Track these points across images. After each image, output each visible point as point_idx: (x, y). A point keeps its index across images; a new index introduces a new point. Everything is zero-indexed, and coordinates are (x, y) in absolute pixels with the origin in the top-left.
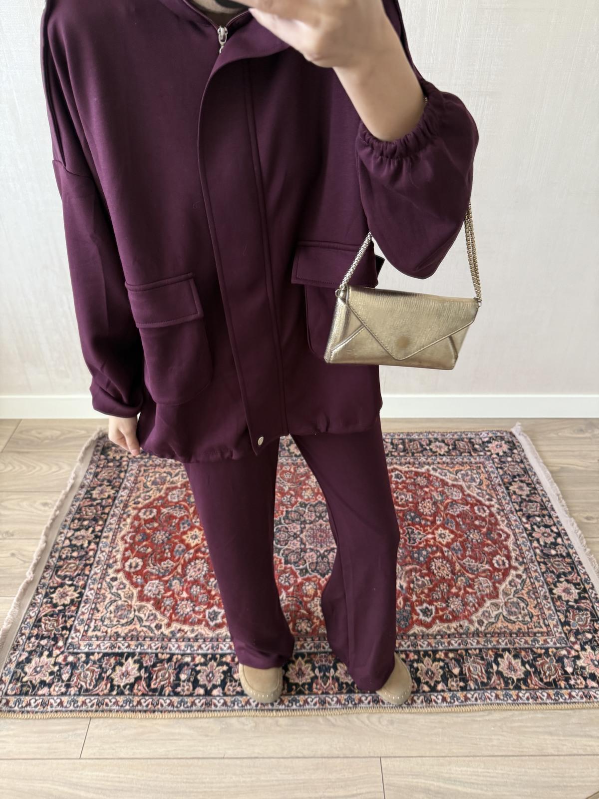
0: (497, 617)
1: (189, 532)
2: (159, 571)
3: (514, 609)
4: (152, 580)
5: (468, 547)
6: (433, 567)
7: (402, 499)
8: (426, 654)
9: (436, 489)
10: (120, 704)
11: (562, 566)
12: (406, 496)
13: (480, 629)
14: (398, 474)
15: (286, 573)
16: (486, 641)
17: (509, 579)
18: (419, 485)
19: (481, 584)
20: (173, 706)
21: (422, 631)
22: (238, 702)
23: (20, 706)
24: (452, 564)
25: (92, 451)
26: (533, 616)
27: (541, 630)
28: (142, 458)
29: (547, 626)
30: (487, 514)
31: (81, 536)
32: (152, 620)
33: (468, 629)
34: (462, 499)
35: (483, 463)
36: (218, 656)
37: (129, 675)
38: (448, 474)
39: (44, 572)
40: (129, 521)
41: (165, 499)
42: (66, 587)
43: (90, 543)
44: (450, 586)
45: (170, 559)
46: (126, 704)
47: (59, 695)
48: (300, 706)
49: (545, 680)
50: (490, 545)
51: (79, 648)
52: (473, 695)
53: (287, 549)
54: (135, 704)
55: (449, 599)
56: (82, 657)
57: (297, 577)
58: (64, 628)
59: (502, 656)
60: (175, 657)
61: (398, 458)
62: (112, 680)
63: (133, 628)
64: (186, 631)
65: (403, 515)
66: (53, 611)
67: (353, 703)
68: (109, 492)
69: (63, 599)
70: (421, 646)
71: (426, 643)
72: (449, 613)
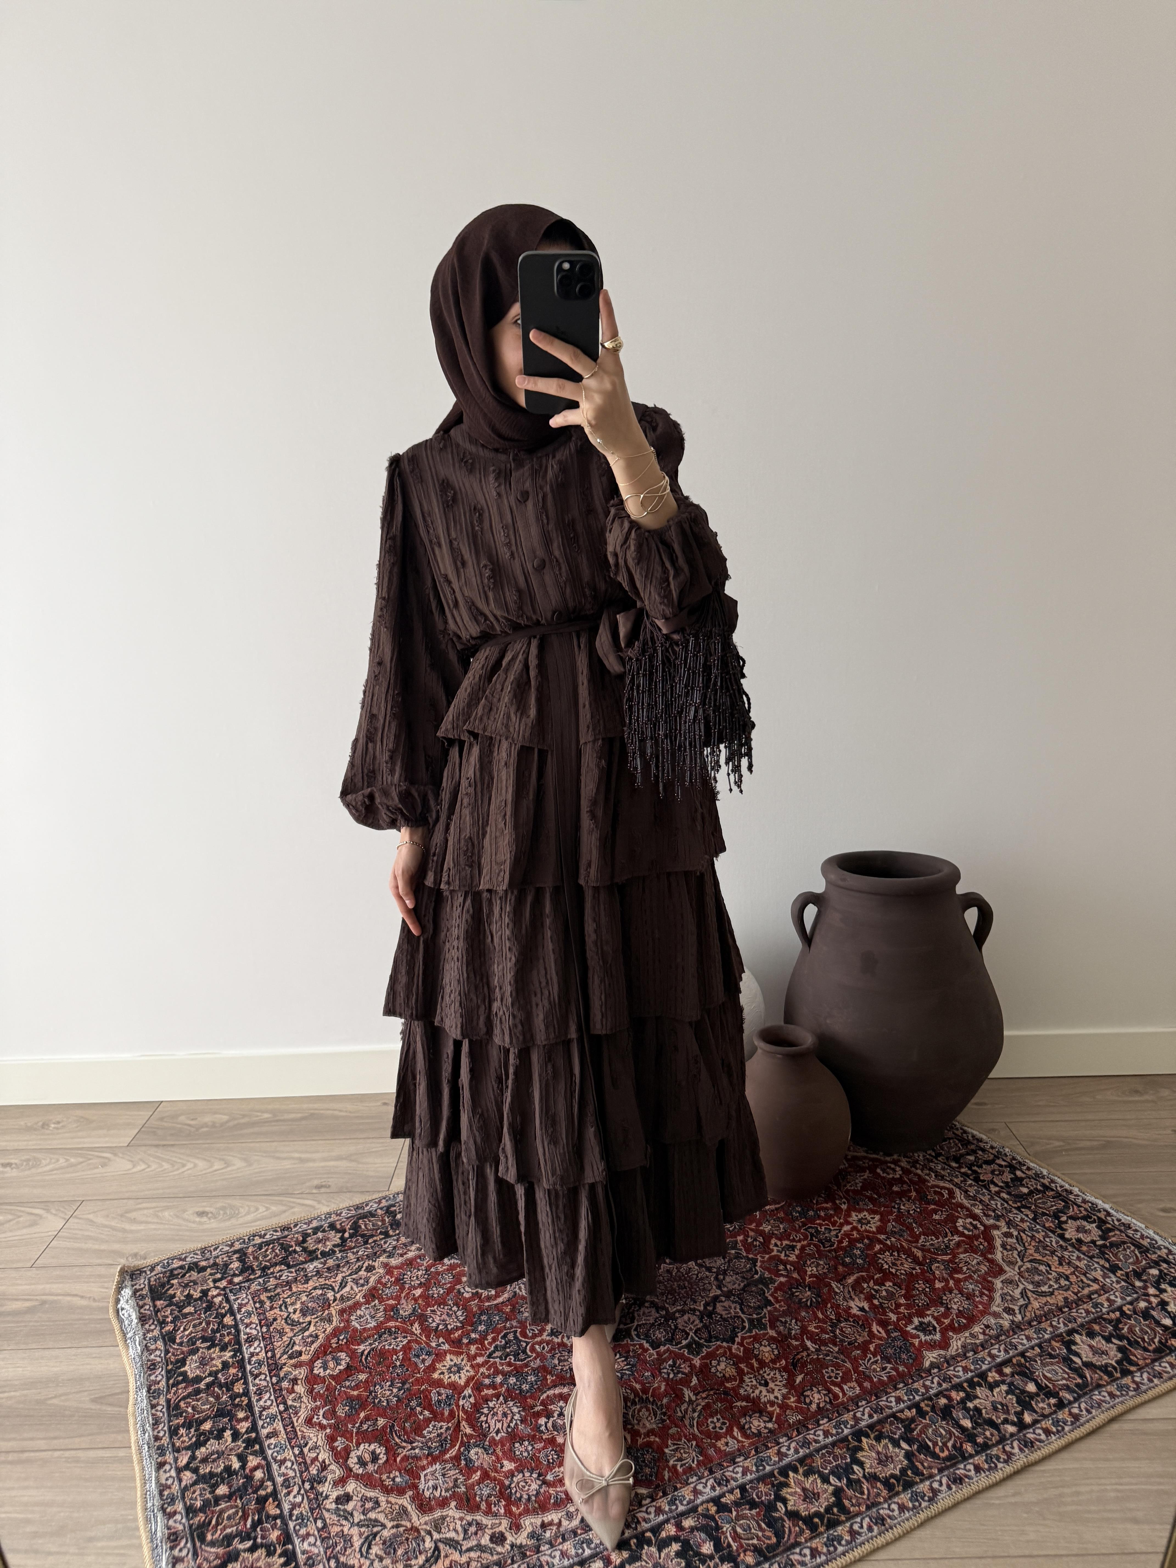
0: (1024, 1294)
1: (439, 1366)
2: (430, 1448)
3: (1037, 1278)
4: (423, 1468)
5: (910, 1224)
6: (886, 1266)
8: (971, 1383)
13: (1016, 1319)
15: (666, 1360)
16: (1038, 1331)
17: (998, 1243)
19: (967, 1262)
21: (940, 1356)
24: (909, 1254)
26: (1067, 1276)
27: (1091, 1289)
28: (249, 1281)
29: (1095, 1280)
31: (212, 1453)
32: (476, 1534)
33: (1001, 1326)
36: (648, 1534)
39: (171, 1549)
40: (300, 1389)
41: (350, 1329)
42: (244, 1555)
43: (242, 1458)
44: (930, 1282)
45: (435, 1419)
48: (848, 1543)
49: (1150, 1349)
50: (939, 1210)
52: (1080, 1407)
55: (941, 1298)
57: (690, 1360)
59: (1073, 1342)
64: (556, 1521)
67: (926, 1498)
68: (220, 1357)
70: (955, 1376)
71: (960, 1369)
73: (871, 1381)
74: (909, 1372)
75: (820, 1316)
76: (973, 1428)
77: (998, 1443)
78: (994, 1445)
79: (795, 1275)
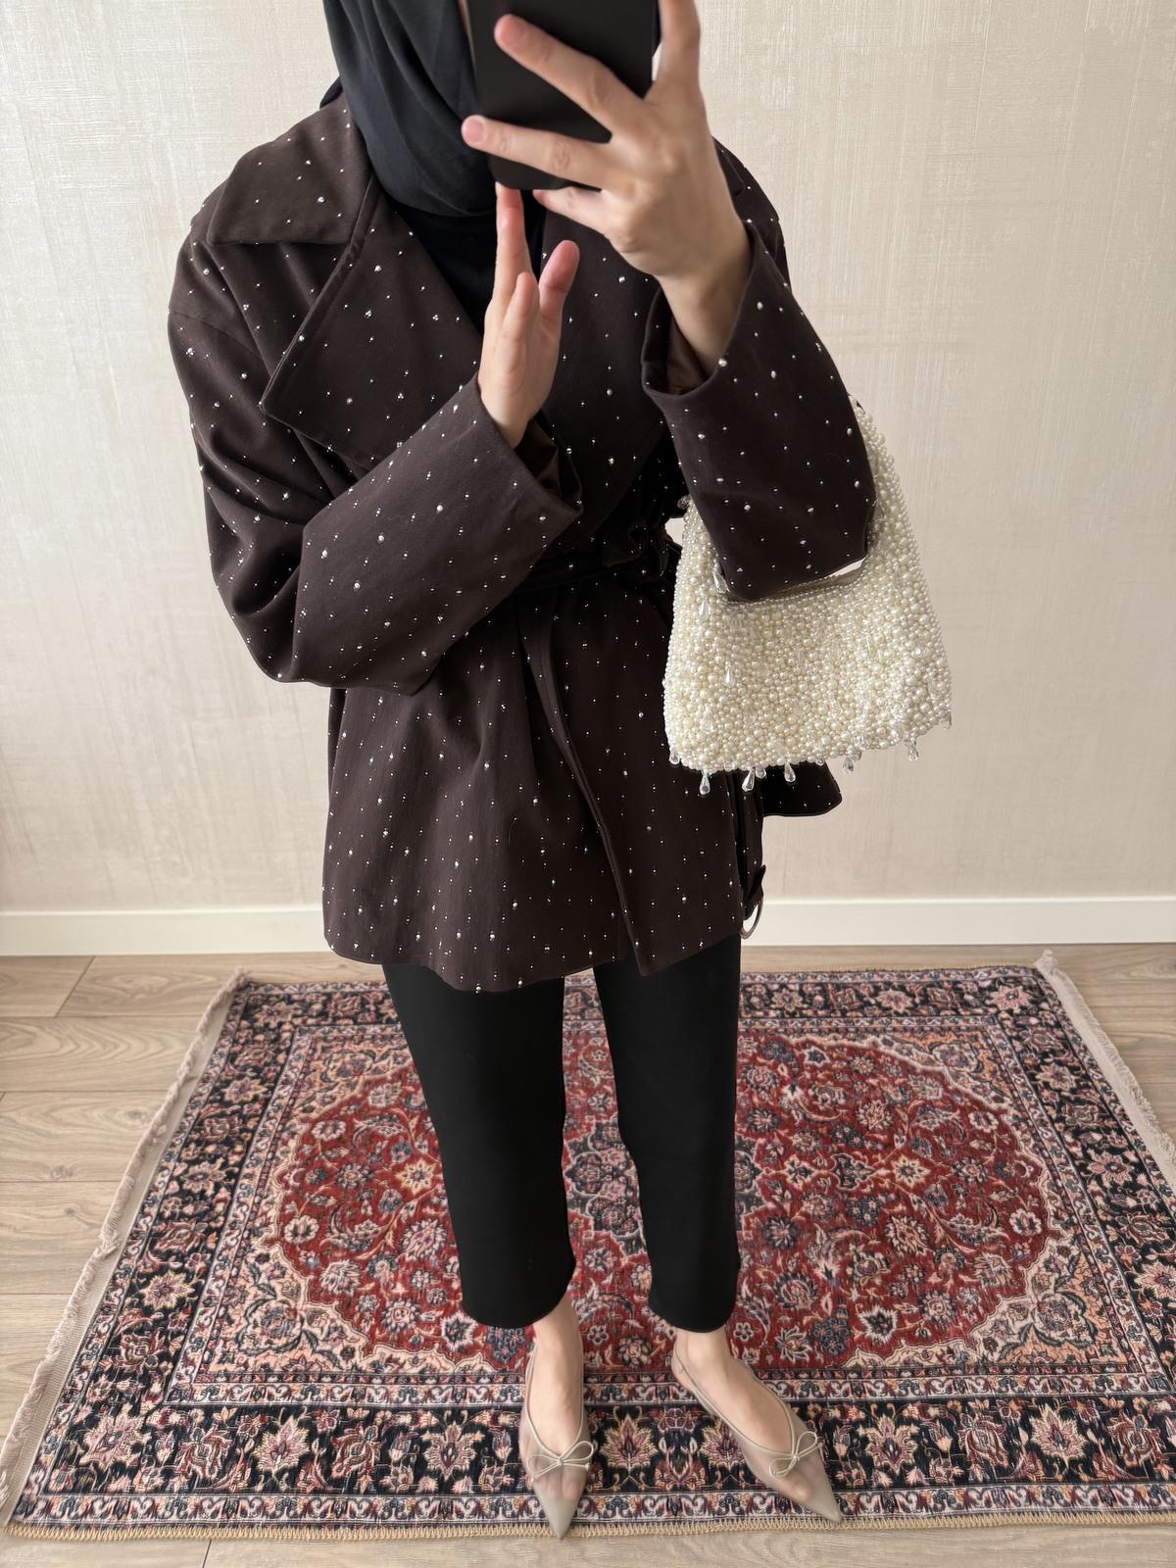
0: (1024, 1332)
1: (407, 1167)
2: (351, 1243)
3: (1057, 1317)
4: (336, 1260)
5: (958, 1194)
6: (891, 1234)
7: (824, 1101)
8: (882, 1408)
9: (892, 1081)
10: (270, 1512)
11: (1150, 1231)
12: (832, 1094)
13: (990, 1358)
14: (815, 1053)
15: (598, 1247)
16: (1005, 1383)
17: (1044, 1256)
18: (857, 1072)
19: (987, 1265)
20: (375, 1514)
21: (872, 1361)
22: (505, 1506)
23: (73, 1514)
24: (929, 1228)
25: (225, 1012)
26: (1096, 1330)
27: (1115, 1359)
28: (318, 1025)
29: (1127, 1351)
30: (995, 1128)
31: (200, 1174)
32: (335, 1340)
33: (966, 1358)
34: (944, 1099)
35: (982, 1030)
36: (465, 1413)
37: (289, 1451)
38: (914, 1050)
39: (129, 1244)
40: (293, 1144)
41: (363, 1102)
42: (170, 1273)
43: (217, 1187)
44: (926, 1271)
45: (372, 1218)
46: (282, 1510)
47: (150, 1492)
48: (630, 1515)
49: (1128, 1463)
50: (1004, 1189)
51: (191, 1397)
52: (981, 1495)
53: (599, 1199)
54: (299, 1511)
55: (924, 1296)
56: (196, 1416)
57: (617, 1254)
58: (164, 1356)
59: (1037, 1414)
60: (380, 1415)
61: (815, 1020)
62: (256, 1461)
63: (298, 1355)
64: (401, 1361)
65: (829, 1131)
66: (144, 1322)
67: (737, 1509)
68: (256, 1089)
69: (163, 1298)
70: (870, 1392)
71: (882, 1386)
72: (926, 1325)
73: (777, 1357)
74: (825, 1364)
75: (779, 1262)
76: (845, 1459)
77: (858, 1488)
78: (852, 1489)
79: (787, 1206)
